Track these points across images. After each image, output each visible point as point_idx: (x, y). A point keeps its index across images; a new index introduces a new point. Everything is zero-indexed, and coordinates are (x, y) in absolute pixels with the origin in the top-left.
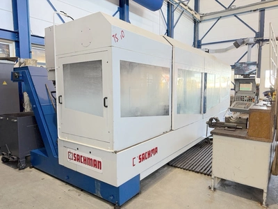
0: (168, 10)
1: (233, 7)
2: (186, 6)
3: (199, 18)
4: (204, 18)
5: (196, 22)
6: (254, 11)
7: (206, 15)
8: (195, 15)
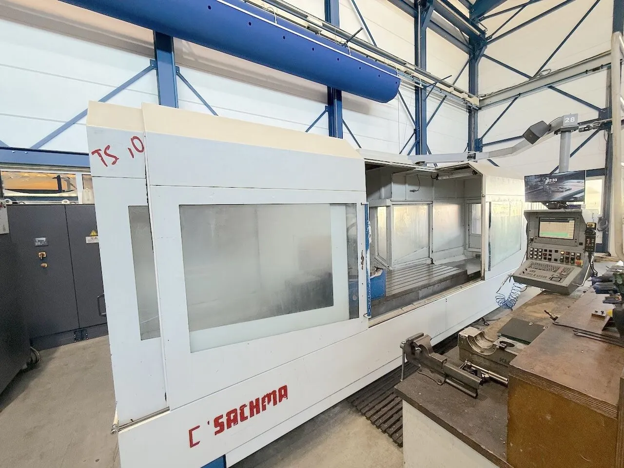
0: (417, 99)
1: (544, 73)
2: (449, 86)
3: (478, 104)
4: (487, 102)
5: (472, 111)
6: (594, 70)
7: (491, 96)
8: (468, 99)
